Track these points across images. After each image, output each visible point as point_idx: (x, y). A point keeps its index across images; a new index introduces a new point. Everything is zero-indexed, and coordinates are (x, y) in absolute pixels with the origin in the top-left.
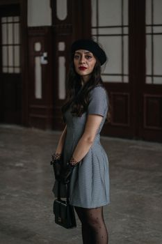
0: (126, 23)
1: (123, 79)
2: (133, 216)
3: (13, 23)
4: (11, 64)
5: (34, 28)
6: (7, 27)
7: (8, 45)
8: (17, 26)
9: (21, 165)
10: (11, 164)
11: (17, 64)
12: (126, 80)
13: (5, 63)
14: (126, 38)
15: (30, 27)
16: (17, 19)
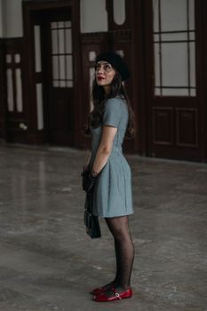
0: (192, 27)
1: (189, 92)
2: (181, 239)
3: (65, 28)
4: (63, 77)
5: (88, 34)
6: (58, 33)
7: (58, 55)
8: (69, 32)
9: (69, 189)
10: (58, 189)
11: (70, 76)
12: (193, 93)
13: (56, 76)
14: (193, 45)
15: (84, 34)
16: (69, 24)
